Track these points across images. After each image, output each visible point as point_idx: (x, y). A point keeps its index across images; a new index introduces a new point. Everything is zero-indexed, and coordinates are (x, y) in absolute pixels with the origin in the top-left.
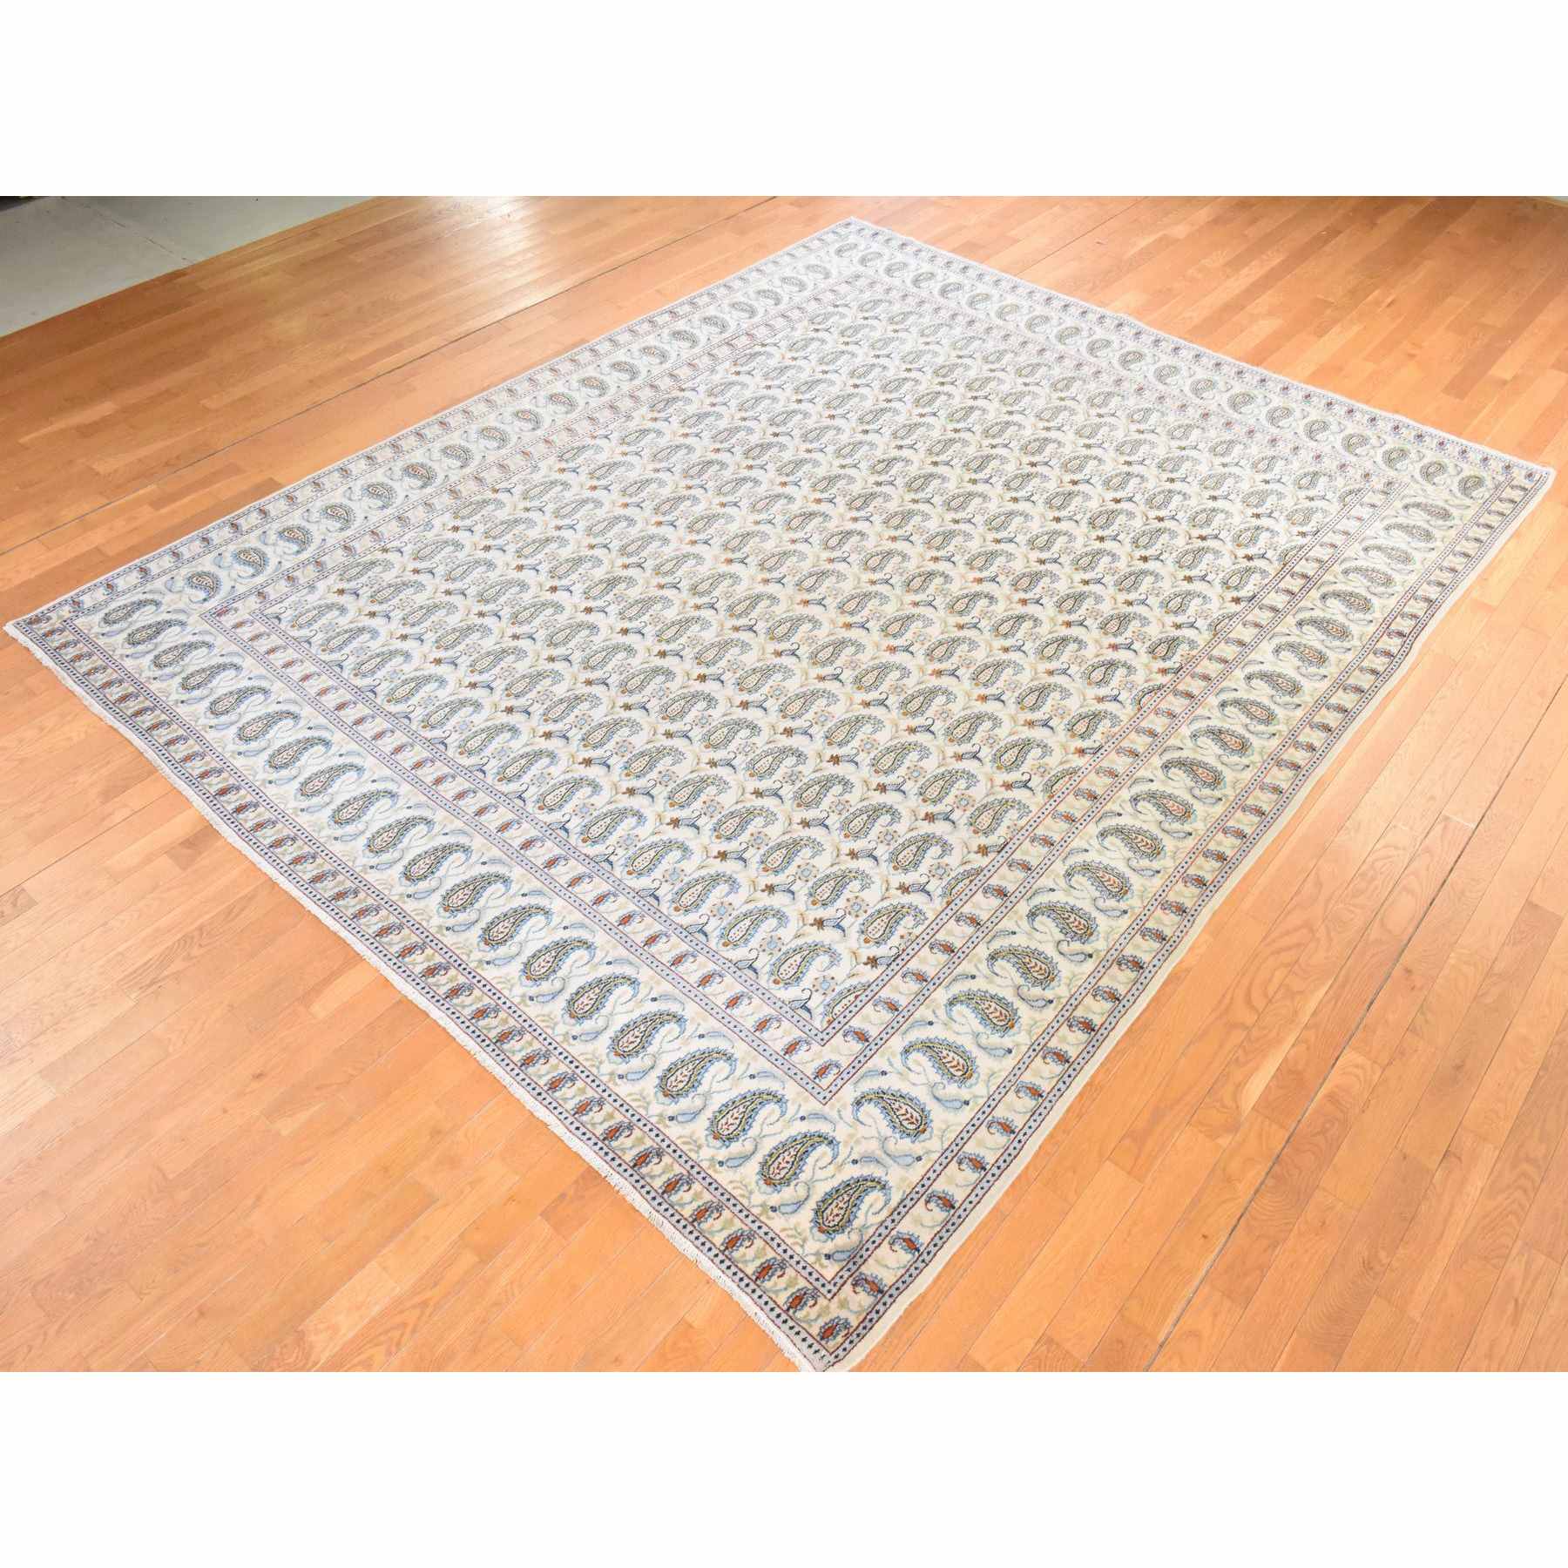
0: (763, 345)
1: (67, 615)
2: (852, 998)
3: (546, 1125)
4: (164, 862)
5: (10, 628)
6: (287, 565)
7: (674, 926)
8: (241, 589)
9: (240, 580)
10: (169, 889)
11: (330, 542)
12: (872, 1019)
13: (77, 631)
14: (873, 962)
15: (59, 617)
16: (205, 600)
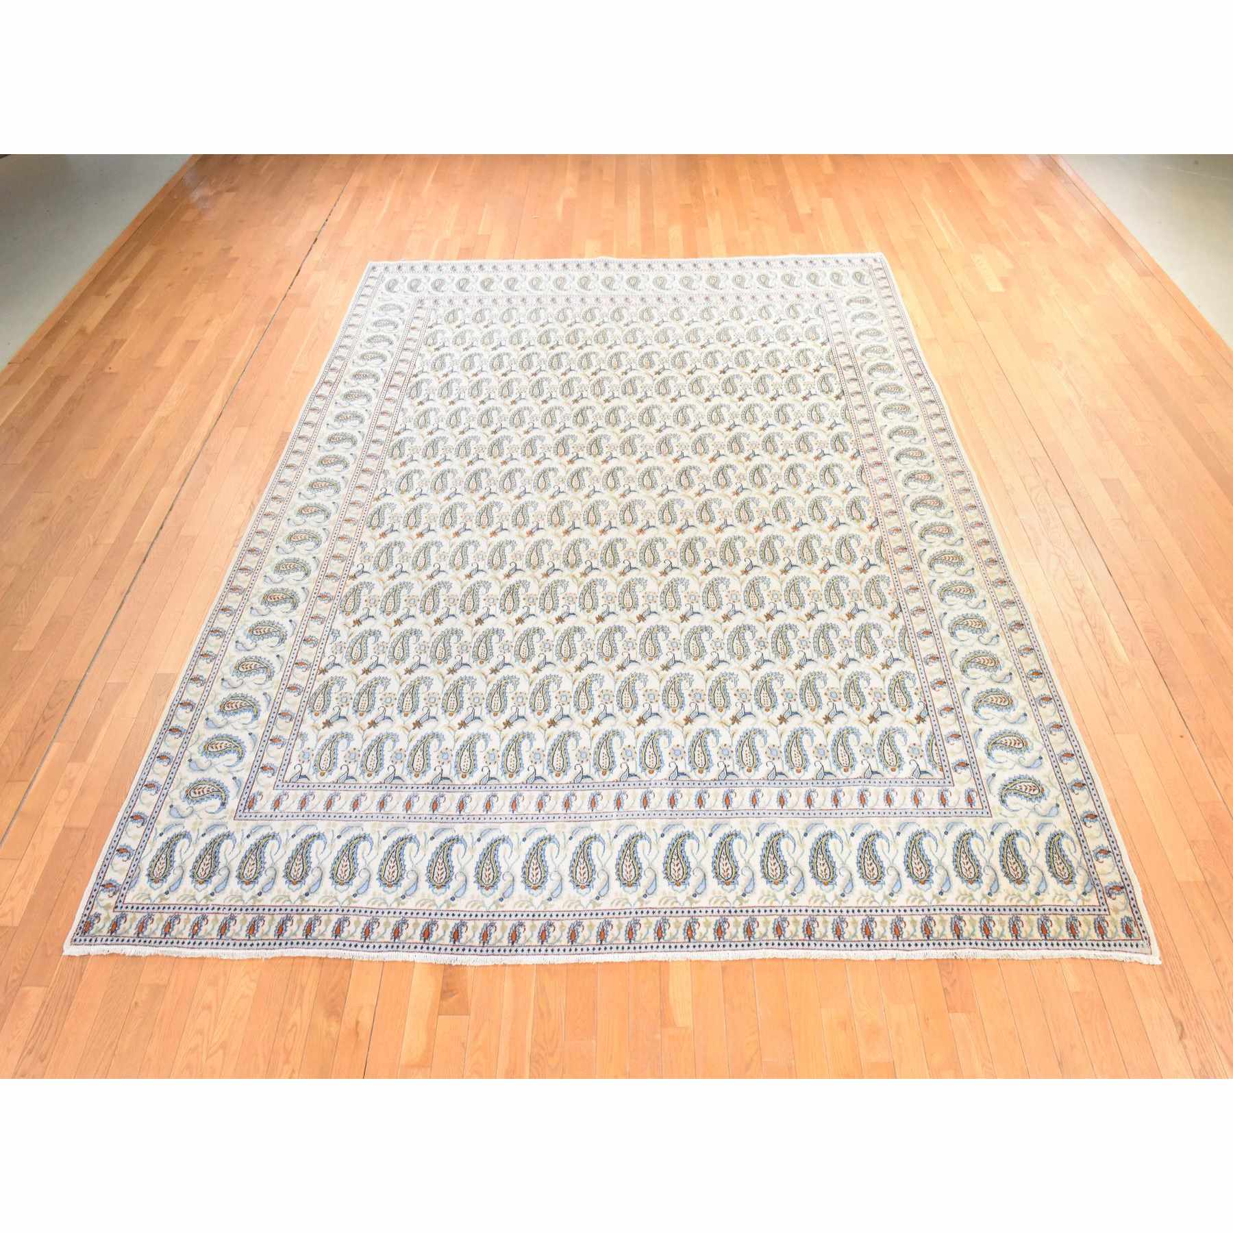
0: (416, 376)
1: (112, 901)
2: (934, 748)
3: (894, 959)
4: (445, 1022)
5: (70, 950)
6: (259, 732)
7: (810, 783)
8: (244, 776)
9: (234, 769)
10: (476, 1036)
11: (273, 692)
12: (955, 752)
13: (137, 908)
14: (920, 719)
15: (107, 907)
16: (223, 804)
